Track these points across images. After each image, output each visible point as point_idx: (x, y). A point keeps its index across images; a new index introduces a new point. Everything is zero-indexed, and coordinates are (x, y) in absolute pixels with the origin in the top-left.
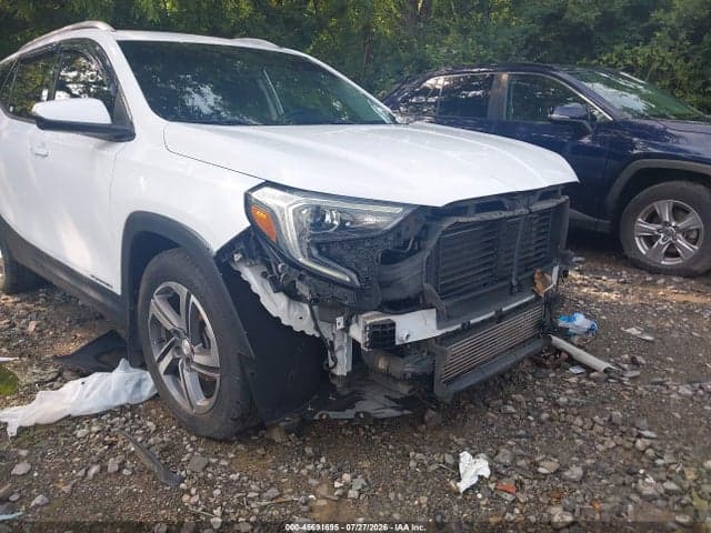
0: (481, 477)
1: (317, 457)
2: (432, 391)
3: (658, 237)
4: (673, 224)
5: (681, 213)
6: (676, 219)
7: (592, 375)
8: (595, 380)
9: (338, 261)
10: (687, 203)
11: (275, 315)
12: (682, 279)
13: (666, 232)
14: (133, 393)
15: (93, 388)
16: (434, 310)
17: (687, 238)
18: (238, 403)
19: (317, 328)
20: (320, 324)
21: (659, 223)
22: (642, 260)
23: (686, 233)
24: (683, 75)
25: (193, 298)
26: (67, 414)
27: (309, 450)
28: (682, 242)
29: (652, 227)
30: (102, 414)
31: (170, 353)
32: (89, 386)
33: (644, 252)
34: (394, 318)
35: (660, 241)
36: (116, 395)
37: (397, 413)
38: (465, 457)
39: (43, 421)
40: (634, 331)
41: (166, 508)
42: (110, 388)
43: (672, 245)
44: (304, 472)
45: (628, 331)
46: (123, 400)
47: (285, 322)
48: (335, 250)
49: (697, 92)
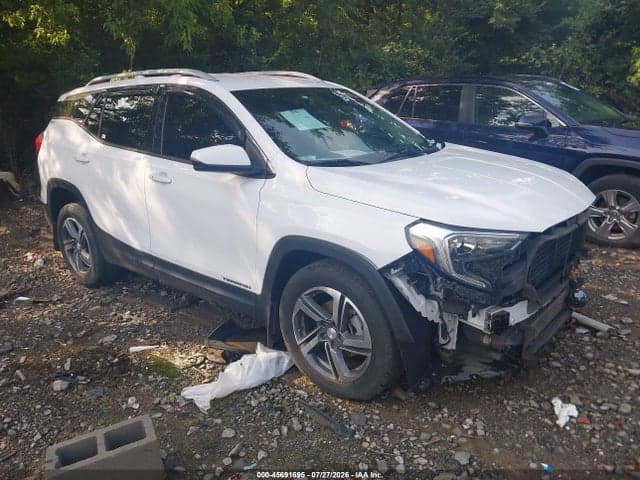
0: (571, 417)
1: (440, 409)
2: (520, 356)
3: (604, 218)
4: (618, 208)
5: (622, 199)
6: (619, 204)
7: (599, 334)
8: (601, 338)
9: (478, 273)
10: (627, 190)
11: (418, 310)
12: (625, 251)
13: (612, 214)
14: (277, 368)
15: (250, 368)
16: (526, 302)
17: (628, 218)
18: (388, 373)
19: (441, 317)
20: (445, 315)
21: (605, 207)
22: (594, 236)
23: (627, 215)
24: (589, 70)
25: (347, 300)
26: (235, 389)
27: (432, 404)
28: (624, 221)
29: (601, 211)
30: (260, 387)
31: (316, 338)
32: (247, 366)
33: (594, 230)
34: (507, 309)
35: (607, 221)
36: (267, 371)
37: (495, 374)
38: (557, 403)
39: (220, 396)
40: (610, 297)
41: (356, 452)
42: (261, 367)
43: (616, 224)
44: (436, 420)
45: (607, 297)
46: (272, 375)
47: (424, 315)
48: (476, 266)
49: (598, 84)
